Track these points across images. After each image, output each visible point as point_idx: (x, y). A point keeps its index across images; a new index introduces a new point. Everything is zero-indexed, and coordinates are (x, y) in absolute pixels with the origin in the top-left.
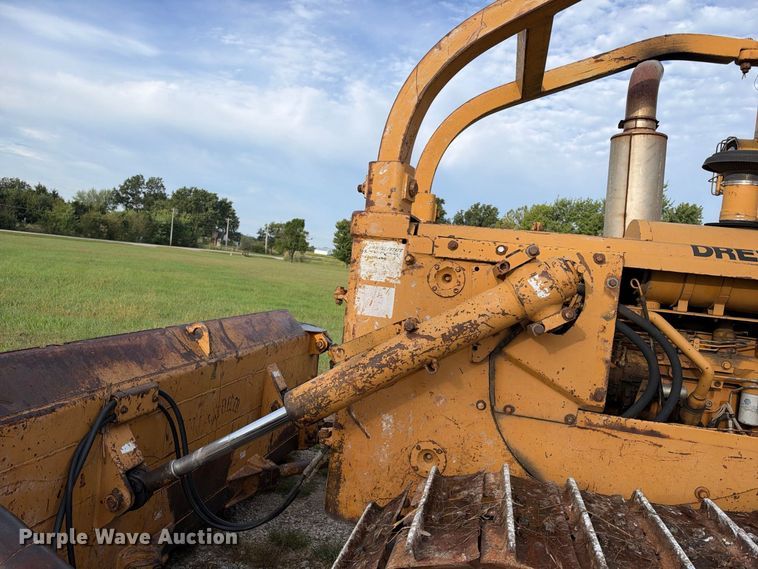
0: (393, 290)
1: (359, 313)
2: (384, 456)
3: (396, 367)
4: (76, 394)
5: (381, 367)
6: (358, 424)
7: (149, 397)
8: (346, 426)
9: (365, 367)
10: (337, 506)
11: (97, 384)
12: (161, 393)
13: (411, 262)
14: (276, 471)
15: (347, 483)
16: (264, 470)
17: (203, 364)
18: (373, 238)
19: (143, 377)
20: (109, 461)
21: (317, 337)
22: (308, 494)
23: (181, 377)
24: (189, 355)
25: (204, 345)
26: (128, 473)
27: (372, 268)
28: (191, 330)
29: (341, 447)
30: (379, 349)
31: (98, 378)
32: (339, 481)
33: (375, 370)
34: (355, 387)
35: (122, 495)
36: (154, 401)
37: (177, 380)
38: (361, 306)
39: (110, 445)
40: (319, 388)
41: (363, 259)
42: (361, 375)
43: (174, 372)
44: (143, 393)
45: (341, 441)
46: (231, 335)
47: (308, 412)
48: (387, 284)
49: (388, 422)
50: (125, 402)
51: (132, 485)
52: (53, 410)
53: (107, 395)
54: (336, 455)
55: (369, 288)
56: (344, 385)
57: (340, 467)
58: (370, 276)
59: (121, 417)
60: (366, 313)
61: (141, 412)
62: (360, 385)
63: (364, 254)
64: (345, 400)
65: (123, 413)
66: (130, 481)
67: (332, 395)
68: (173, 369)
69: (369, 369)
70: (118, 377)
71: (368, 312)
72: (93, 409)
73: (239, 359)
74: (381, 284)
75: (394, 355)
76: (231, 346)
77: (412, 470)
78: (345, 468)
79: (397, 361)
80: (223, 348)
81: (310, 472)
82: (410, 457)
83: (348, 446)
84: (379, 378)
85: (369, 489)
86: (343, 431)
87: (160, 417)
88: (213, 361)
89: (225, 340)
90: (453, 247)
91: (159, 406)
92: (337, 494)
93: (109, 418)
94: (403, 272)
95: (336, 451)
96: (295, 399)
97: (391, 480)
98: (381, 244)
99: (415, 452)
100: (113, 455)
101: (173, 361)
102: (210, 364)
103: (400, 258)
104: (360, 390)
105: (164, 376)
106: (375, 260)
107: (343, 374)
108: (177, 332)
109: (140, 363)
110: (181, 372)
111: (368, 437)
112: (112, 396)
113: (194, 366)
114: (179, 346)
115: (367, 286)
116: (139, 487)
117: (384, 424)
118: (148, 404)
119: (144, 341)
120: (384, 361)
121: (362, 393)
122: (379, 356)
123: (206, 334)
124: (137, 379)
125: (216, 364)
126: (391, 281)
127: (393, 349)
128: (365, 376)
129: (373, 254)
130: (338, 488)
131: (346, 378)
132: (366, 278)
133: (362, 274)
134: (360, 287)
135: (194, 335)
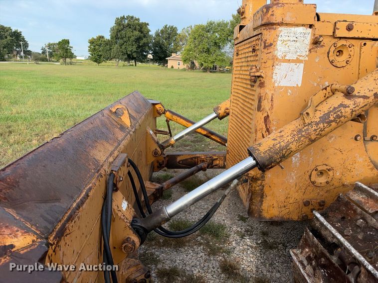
0: (302, 65)
1: (276, 85)
2: (293, 178)
7: (126, 165)
9: (317, 124)
10: (261, 212)
11: (97, 164)
12: (129, 160)
13: (316, 42)
15: (268, 198)
17: (131, 133)
18: (287, 25)
19: (114, 150)
20: (117, 219)
21: (157, 106)
24: (122, 128)
25: (126, 120)
26: (132, 223)
27: (287, 49)
28: (114, 110)
29: (263, 177)
30: (325, 110)
32: (262, 197)
33: (325, 125)
34: (310, 140)
35: (133, 241)
36: (128, 167)
38: (278, 80)
39: (116, 208)
40: (282, 144)
41: (279, 43)
42: (315, 130)
43: (124, 142)
44: (124, 163)
48: (297, 61)
50: (119, 173)
51: (137, 232)
53: (109, 171)
54: (259, 182)
55: (284, 64)
57: (263, 189)
58: (285, 56)
59: (119, 185)
60: (282, 84)
61: (125, 177)
62: (313, 137)
63: (280, 38)
65: (120, 181)
66: (135, 229)
67: (293, 147)
68: (122, 140)
69: (321, 125)
70: (104, 154)
71: (284, 83)
74: (293, 61)
75: (339, 113)
76: (134, 119)
77: (311, 183)
78: (266, 189)
79: (342, 116)
82: (310, 176)
83: (269, 176)
84: (327, 130)
85: (282, 199)
88: (133, 130)
90: (349, 28)
92: (262, 204)
94: (310, 50)
95: (259, 180)
96: (264, 153)
97: (297, 191)
98: (293, 29)
99: (314, 173)
100: (120, 214)
101: (119, 134)
103: (308, 39)
105: (122, 146)
106: (289, 43)
107: (300, 131)
108: (108, 113)
109: (107, 140)
110: (127, 141)
111: (282, 168)
112: (111, 171)
113: (129, 136)
114: (115, 123)
115: (282, 64)
116: (141, 231)
117: (294, 159)
118: (126, 170)
119: (98, 122)
120: (332, 118)
122: (328, 114)
123: (126, 112)
124: (112, 152)
125: (135, 132)
126: (301, 58)
127: (337, 108)
128: (318, 131)
129: (287, 38)
130: (261, 202)
131: (303, 133)
132: (282, 57)
133: (278, 54)
134: (277, 65)
135: (116, 113)
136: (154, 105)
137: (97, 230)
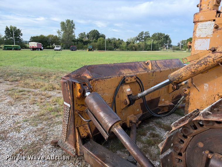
0: (209, 40)
1: (196, 49)
2: (204, 97)
3: (207, 64)
4: (116, 75)
5: (201, 65)
6: (195, 86)
7: (133, 78)
8: (191, 87)
9: (195, 65)
10: (188, 112)
11: (121, 73)
12: (137, 77)
13: (216, 27)
14: (174, 106)
15: (191, 105)
16: (170, 105)
17: (150, 72)
18: (201, 21)
20: (124, 92)
23: (143, 74)
24: (145, 69)
25: (150, 66)
26: (128, 96)
27: (201, 33)
28: (146, 63)
29: (189, 94)
30: (201, 59)
32: (188, 104)
33: (199, 65)
34: (191, 72)
35: (127, 101)
36: (135, 79)
37: (142, 75)
38: (197, 47)
39: (124, 89)
40: (179, 72)
41: (197, 30)
42: (194, 67)
43: (141, 73)
44: (132, 77)
45: (189, 92)
46: (159, 65)
47: (176, 80)
48: (207, 38)
49: (206, 86)
50: (127, 78)
51: (129, 99)
52: (110, 78)
53: (123, 76)
54: (188, 96)
56: (187, 71)
58: (200, 36)
59: (126, 82)
60: (198, 49)
61: (131, 82)
62: (193, 71)
63: (198, 28)
64: (188, 76)
65: (127, 81)
66: (129, 98)
67: (183, 74)
68: (140, 72)
69: (197, 66)
70: (126, 72)
72: (120, 80)
73: (161, 71)
74: (204, 38)
75: (206, 60)
76: (158, 67)
78: (190, 100)
79: (207, 62)
80: (156, 68)
81: (180, 102)
83: (192, 94)
84: (200, 68)
85: (199, 108)
86: (190, 89)
87: (137, 84)
88: (153, 71)
89: (157, 66)
91: (136, 81)
92: (188, 108)
93: (123, 82)
94: (213, 32)
95: (188, 95)
96: (172, 76)
97: (207, 105)
98: (204, 23)
100: (125, 91)
101: (141, 70)
102: (152, 72)
103: (212, 27)
104: (193, 73)
105: (138, 73)
106: (202, 30)
107: (187, 68)
108: (143, 63)
109: (132, 70)
110: (143, 73)
111: (199, 91)
112: (124, 76)
113: (147, 72)
114: (143, 66)
115: (199, 39)
116: (131, 99)
117: (205, 87)
118: (133, 80)
119: (133, 64)
120: (202, 62)
121: (194, 74)
122: (201, 61)
123: (150, 63)
124: (131, 73)
125: (153, 72)
126: (208, 36)
127: (206, 58)
128: (195, 68)
129: (201, 28)
130: (188, 106)
131: (188, 69)
132: (199, 37)
133: (197, 35)
134: (196, 40)
135: (147, 64)
137: (113, 90)
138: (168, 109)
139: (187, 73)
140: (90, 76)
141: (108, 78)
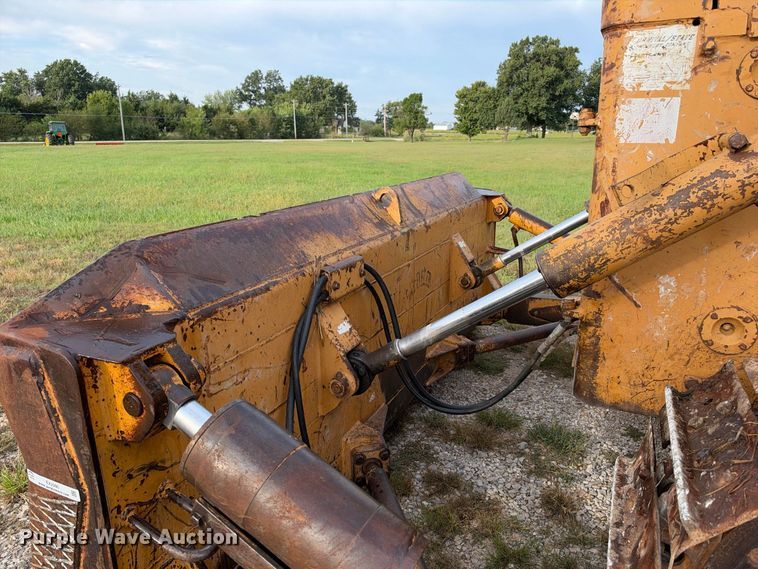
0: (676, 101)
1: (622, 141)
2: (660, 328)
3: (713, 205)
4: (285, 271)
5: (688, 208)
6: (622, 290)
7: (356, 271)
8: (605, 293)
9: (661, 209)
10: (595, 389)
11: (303, 261)
12: (366, 267)
13: (707, 54)
14: (473, 347)
15: (608, 362)
16: (460, 346)
17: (397, 233)
18: (643, 24)
19: (345, 249)
20: (327, 344)
21: (495, 202)
22: (502, 370)
23: (380, 248)
24: (382, 224)
25: (394, 212)
26: (349, 355)
27: (643, 72)
28: (378, 197)
29: (597, 320)
30: (683, 182)
31: (303, 252)
32: (596, 359)
33: (679, 212)
34: (646, 240)
35: (346, 380)
36: (361, 276)
37: (376, 252)
38: (627, 128)
39: (326, 326)
40: (590, 244)
41: (626, 61)
42: (656, 221)
43: (372, 243)
44: (350, 267)
45: (599, 312)
46: (414, 201)
47: (575, 276)
48: (667, 93)
49: (667, 286)
50: (335, 278)
51: (355, 368)
52: (267, 289)
53: (317, 271)
54: (591, 329)
55: (638, 102)
56: (629, 237)
57: (597, 344)
58: (639, 85)
59: (334, 295)
60: (633, 139)
61: (351, 288)
62: (653, 235)
63: (628, 53)
64: (628, 257)
65: (335, 289)
66: (352, 364)
67: (611, 252)
68: (370, 240)
69: (669, 212)
70: (322, 250)
71: (637, 138)
72: (303, 290)
73: (428, 227)
74: (657, 94)
75: (710, 188)
76: (418, 213)
77: (702, 345)
78: (604, 344)
79: (717, 196)
80: (410, 216)
81: (546, 350)
82: (700, 329)
83: (609, 318)
84: (685, 223)
85: (640, 369)
86: (601, 300)
87: (366, 293)
88: (406, 230)
89: (411, 207)
91: (366, 283)
92: (595, 373)
93: (322, 296)
94: (695, 70)
95: (591, 325)
96: (555, 261)
97: (671, 357)
98: (657, 31)
99: (709, 322)
100: (331, 336)
101: (369, 231)
102: (403, 234)
103: (691, 47)
104: (653, 242)
105: (364, 248)
106: (647, 60)
107: (626, 222)
108: (365, 199)
109: (339, 234)
110: (378, 243)
111: (637, 306)
112: (322, 271)
113: (389, 237)
114: (369, 214)
115: (634, 100)
116: (362, 370)
117: (662, 289)
118: (357, 281)
119: (335, 209)
120: (693, 199)
121: (656, 246)
122: (686, 191)
123: (394, 200)
124: (340, 251)
125: (408, 233)
126: (674, 87)
127: (708, 178)
128: (663, 222)
129: (643, 51)
130: (595, 368)
131: (632, 227)
132: (634, 88)
133: (625, 83)
134: (623, 103)
135: (381, 202)
136: (488, 198)
137: (284, 342)
138: (453, 360)
139: (625, 246)
140: (167, 298)
141: (255, 294)
